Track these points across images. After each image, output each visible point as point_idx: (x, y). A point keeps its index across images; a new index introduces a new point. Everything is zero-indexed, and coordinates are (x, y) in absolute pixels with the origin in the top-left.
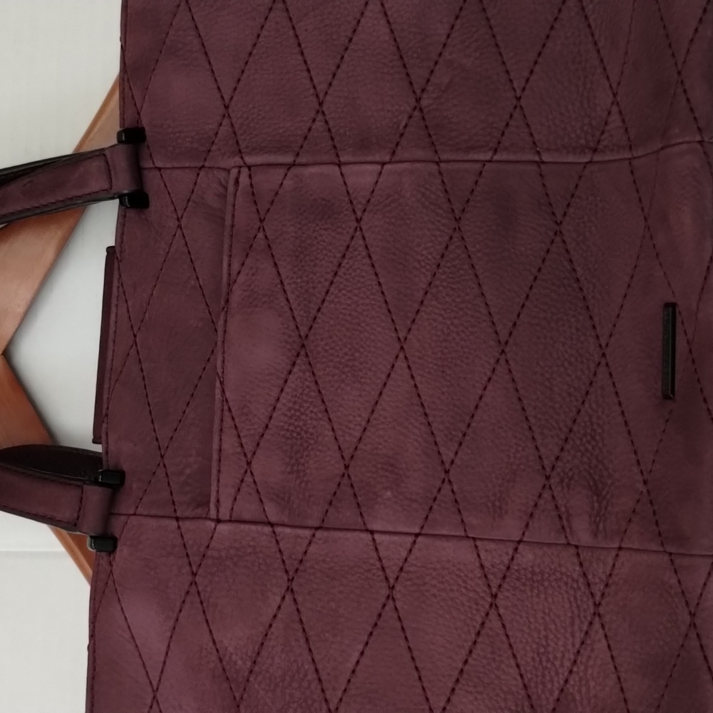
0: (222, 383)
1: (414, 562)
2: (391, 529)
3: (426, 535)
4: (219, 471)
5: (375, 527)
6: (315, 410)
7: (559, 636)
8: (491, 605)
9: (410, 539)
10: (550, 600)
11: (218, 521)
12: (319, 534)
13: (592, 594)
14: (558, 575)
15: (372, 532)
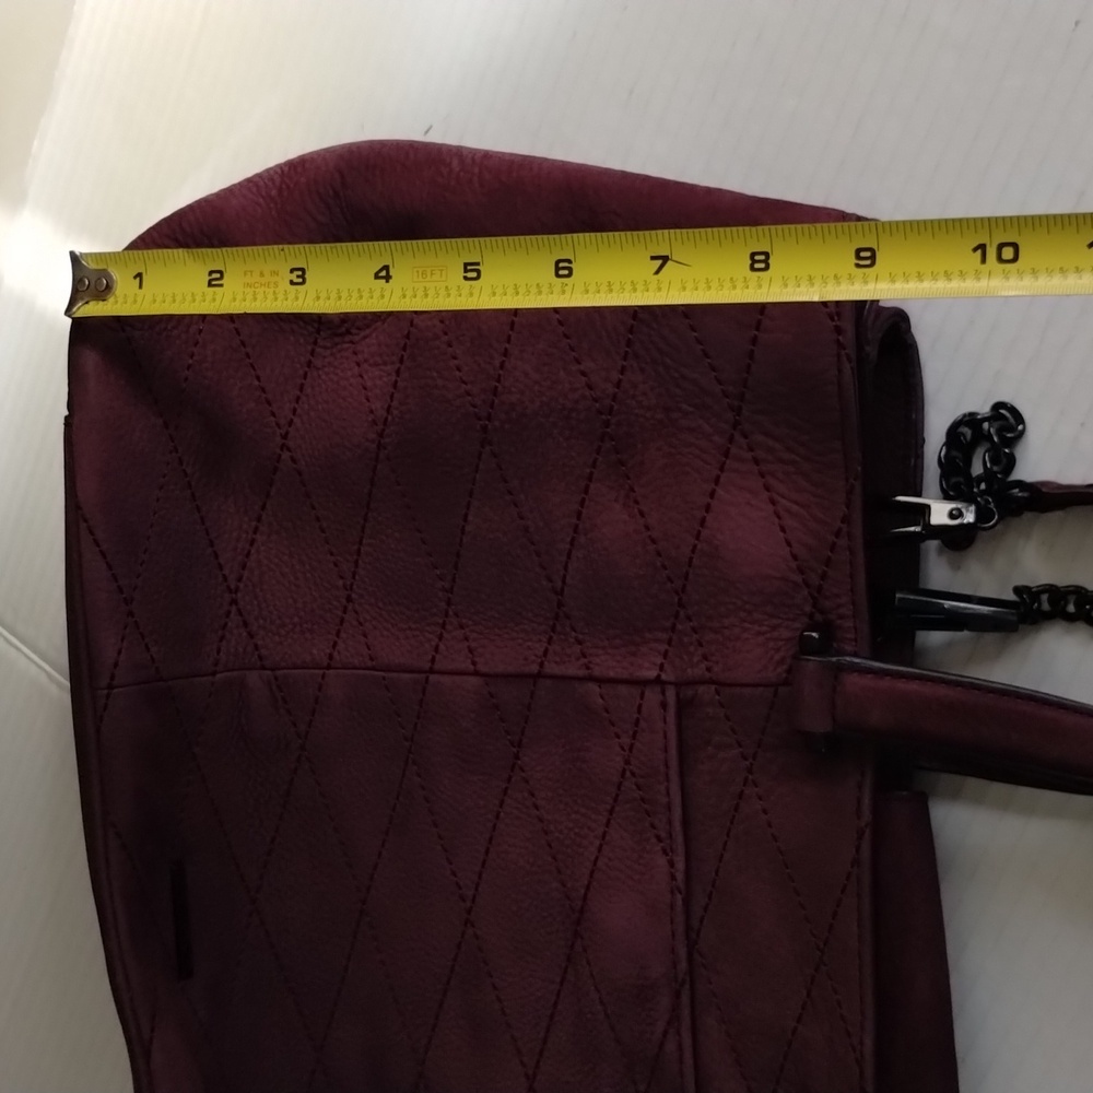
0: (673, 878)
1: (431, 636)
2: (457, 678)
3: (420, 671)
4: (666, 750)
5: (473, 680)
6: (557, 834)
7: (277, 560)
8: (351, 589)
9: (437, 666)
10: (290, 601)
11: (658, 680)
12: (534, 668)
13: (241, 614)
14: (283, 632)
15: (476, 673)
